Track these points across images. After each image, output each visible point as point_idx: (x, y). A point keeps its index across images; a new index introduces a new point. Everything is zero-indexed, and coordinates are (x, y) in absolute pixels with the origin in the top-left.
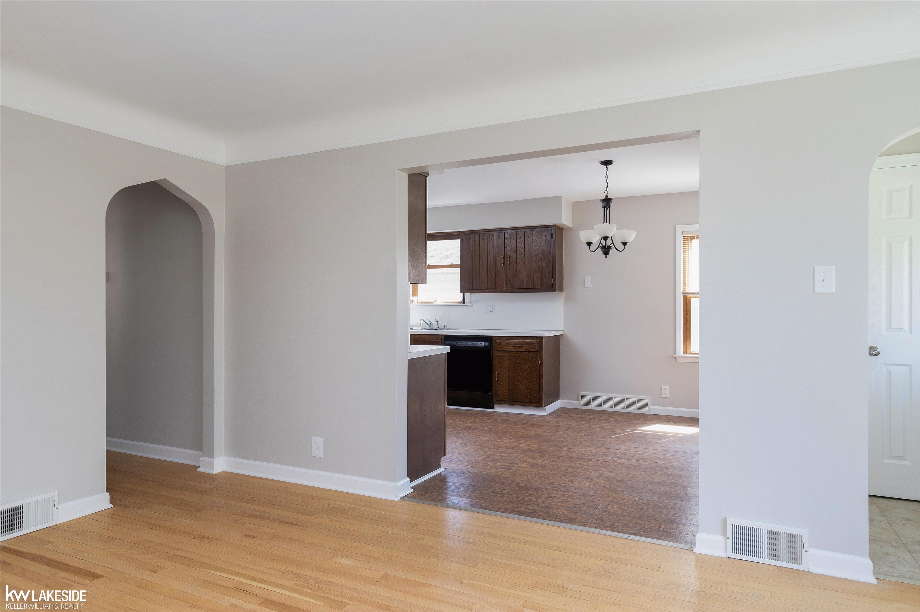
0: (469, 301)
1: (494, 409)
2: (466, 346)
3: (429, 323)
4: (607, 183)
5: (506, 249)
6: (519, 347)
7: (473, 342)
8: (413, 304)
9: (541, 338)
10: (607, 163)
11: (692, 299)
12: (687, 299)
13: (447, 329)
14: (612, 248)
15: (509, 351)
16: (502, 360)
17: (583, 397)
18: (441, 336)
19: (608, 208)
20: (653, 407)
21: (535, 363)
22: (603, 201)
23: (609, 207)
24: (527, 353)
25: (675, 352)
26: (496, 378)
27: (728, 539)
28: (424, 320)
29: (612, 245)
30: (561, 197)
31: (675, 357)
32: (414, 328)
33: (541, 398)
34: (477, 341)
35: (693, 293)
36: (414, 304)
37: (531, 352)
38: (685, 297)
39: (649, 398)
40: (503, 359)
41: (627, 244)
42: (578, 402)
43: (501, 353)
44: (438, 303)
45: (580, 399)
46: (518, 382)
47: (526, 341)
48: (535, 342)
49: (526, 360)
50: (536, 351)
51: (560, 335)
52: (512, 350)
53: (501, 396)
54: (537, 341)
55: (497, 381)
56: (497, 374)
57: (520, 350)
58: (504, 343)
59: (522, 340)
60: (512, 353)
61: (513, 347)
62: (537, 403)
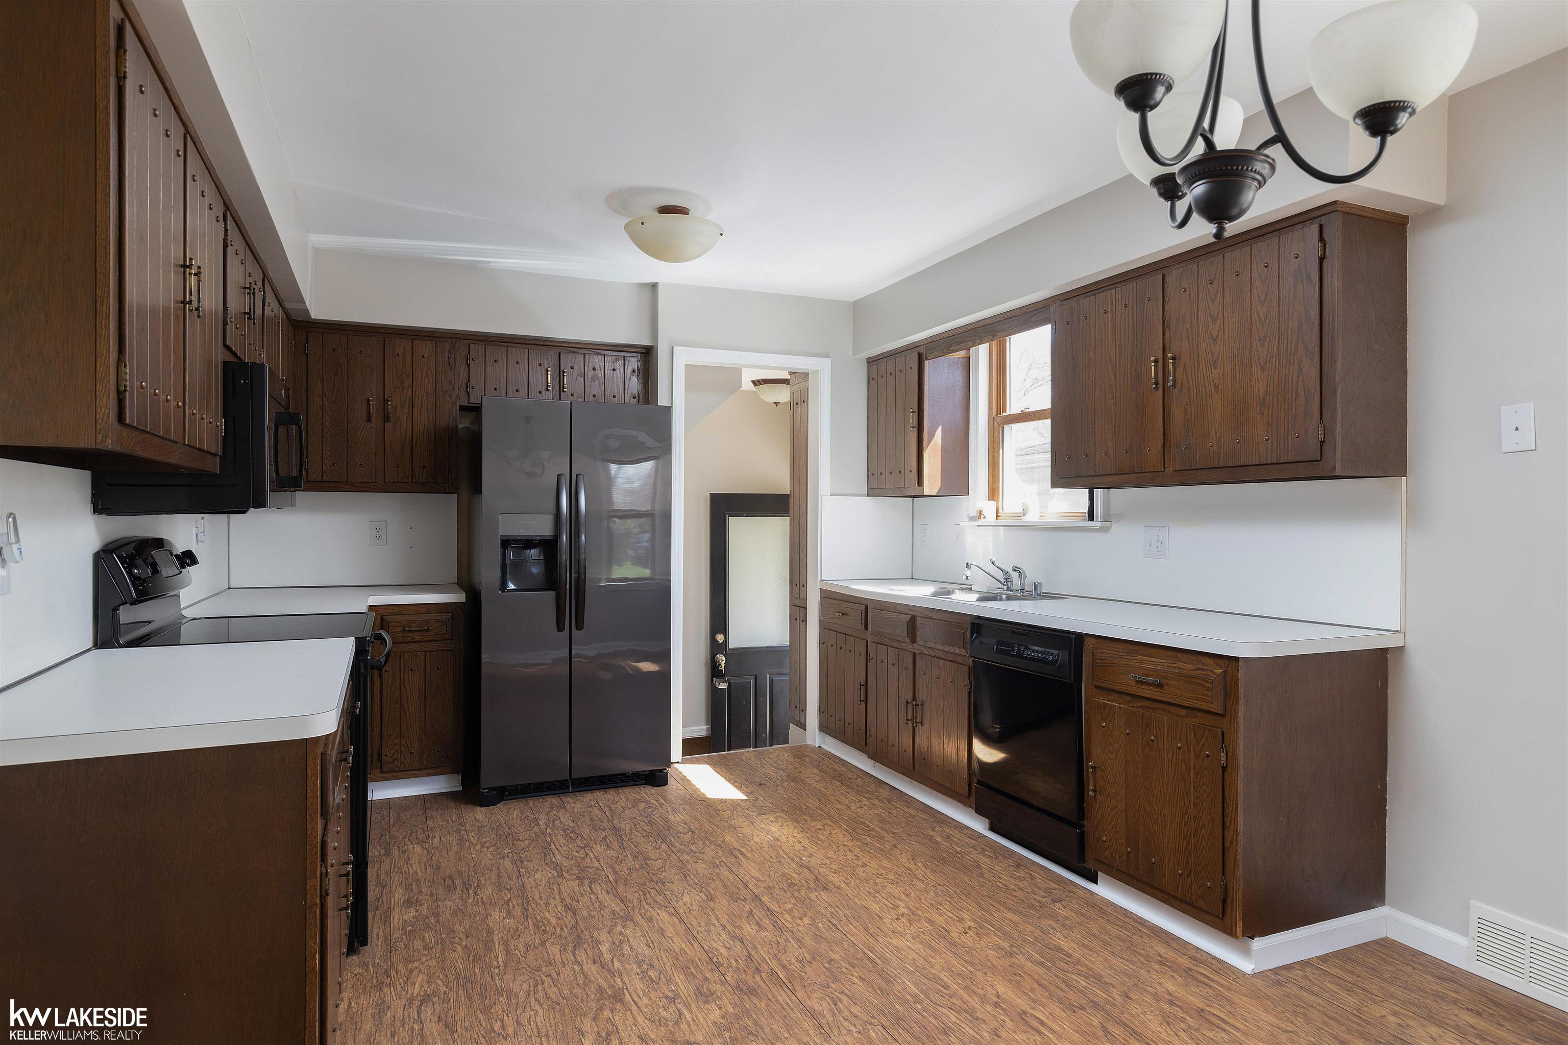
0: (1103, 512)
1: (1097, 886)
3: (997, 574)
5: (1166, 331)
6: (1159, 685)
7: (1033, 648)
8: (983, 521)
9: (1230, 664)
15: (1128, 694)
16: (1107, 721)
17: (1488, 927)
21: (1209, 756)
24: (1183, 712)
26: (1094, 782)
28: (978, 567)
33: (1227, 900)
34: (1044, 647)
37: (1195, 709)
40: (1111, 721)
42: (1463, 941)
43: (1107, 699)
45: (1473, 931)
46: (1155, 816)
47: (1179, 668)
48: (1208, 672)
49: (1178, 738)
50: (1211, 709)
51: (1385, 651)
52: (1137, 692)
53: (1106, 849)
54: (1213, 673)
55: (1094, 791)
56: (1092, 768)
57: (1162, 696)
58: (1112, 662)
59: (1167, 658)
60: (1138, 704)
61: (1138, 682)
62: (1214, 916)
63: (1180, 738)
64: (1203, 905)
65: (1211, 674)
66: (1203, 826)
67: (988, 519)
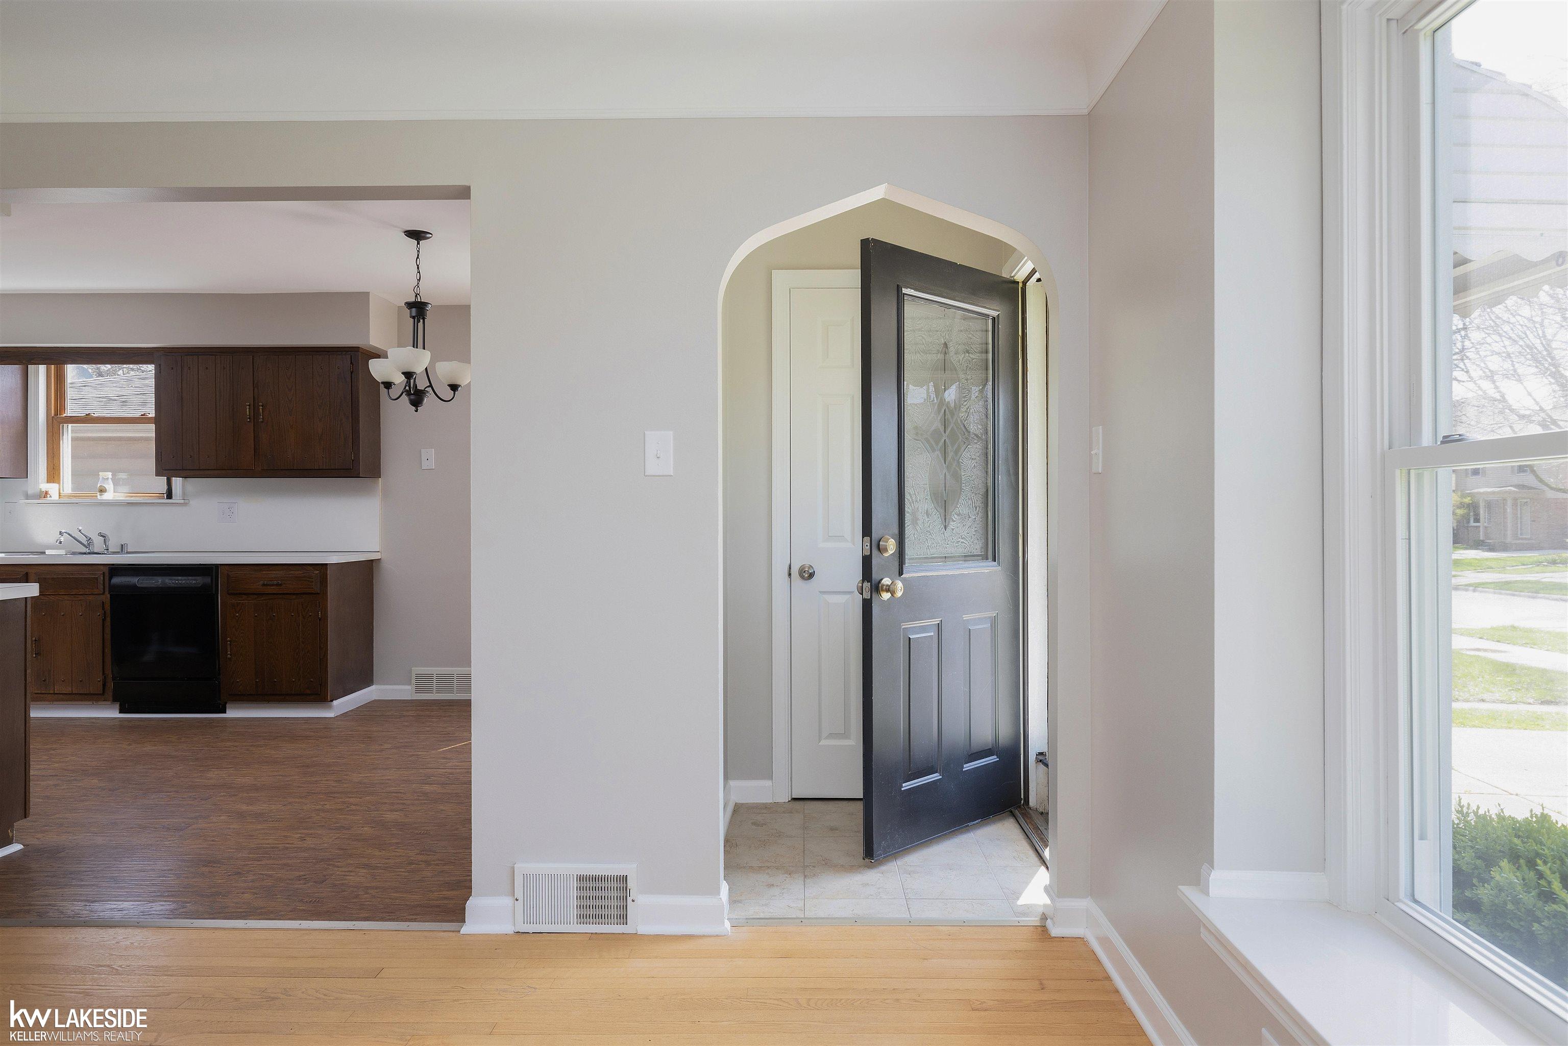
0: (181, 493)
1: (226, 713)
2: (161, 586)
3: (84, 540)
4: (419, 272)
5: (256, 389)
6: (277, 585)
7: (176, 578)
8: (49, 499)
9: (322, 568)
10: (417, 235)
13: (128, 553)
14: (427, 394)
15: (255, 594)
16: (240, 612)
17: (418, 676)
18: (102, 567)
19: (421, 320)
21: (310, 616)
22: (410, 305)
23: (424, 319)
24: (294, 597)
26: (229, 649)
27: (517, 900)
28: (70, 535)
29: (429, 389)
30: (366, 294)
32: (48, 552)
33: (323, 684)
34: (186, 576)
36: (51, 498)
37: (304, 594)
40: (243, 611)
41: (460, 388)
43: (240, 599)
44: (108, 497)
45: (414, 681)
46: (276, 656)
47: (294, 574)
48: (311, 574)
50: (313, 592)
51: (372, 561)
52: (263, 591)
53: (242, 686)
54: (314, 573)
55: (231, 655)
56: (229, 641)
57: (280, 591)
58: (245, 576)
59: (284, 570)
60: (262, 599)
61: (264, 585)
62: (316, 694)
63: (293, 610)
64: (308, 692)
66: (309, 652)
67: (53, 498)
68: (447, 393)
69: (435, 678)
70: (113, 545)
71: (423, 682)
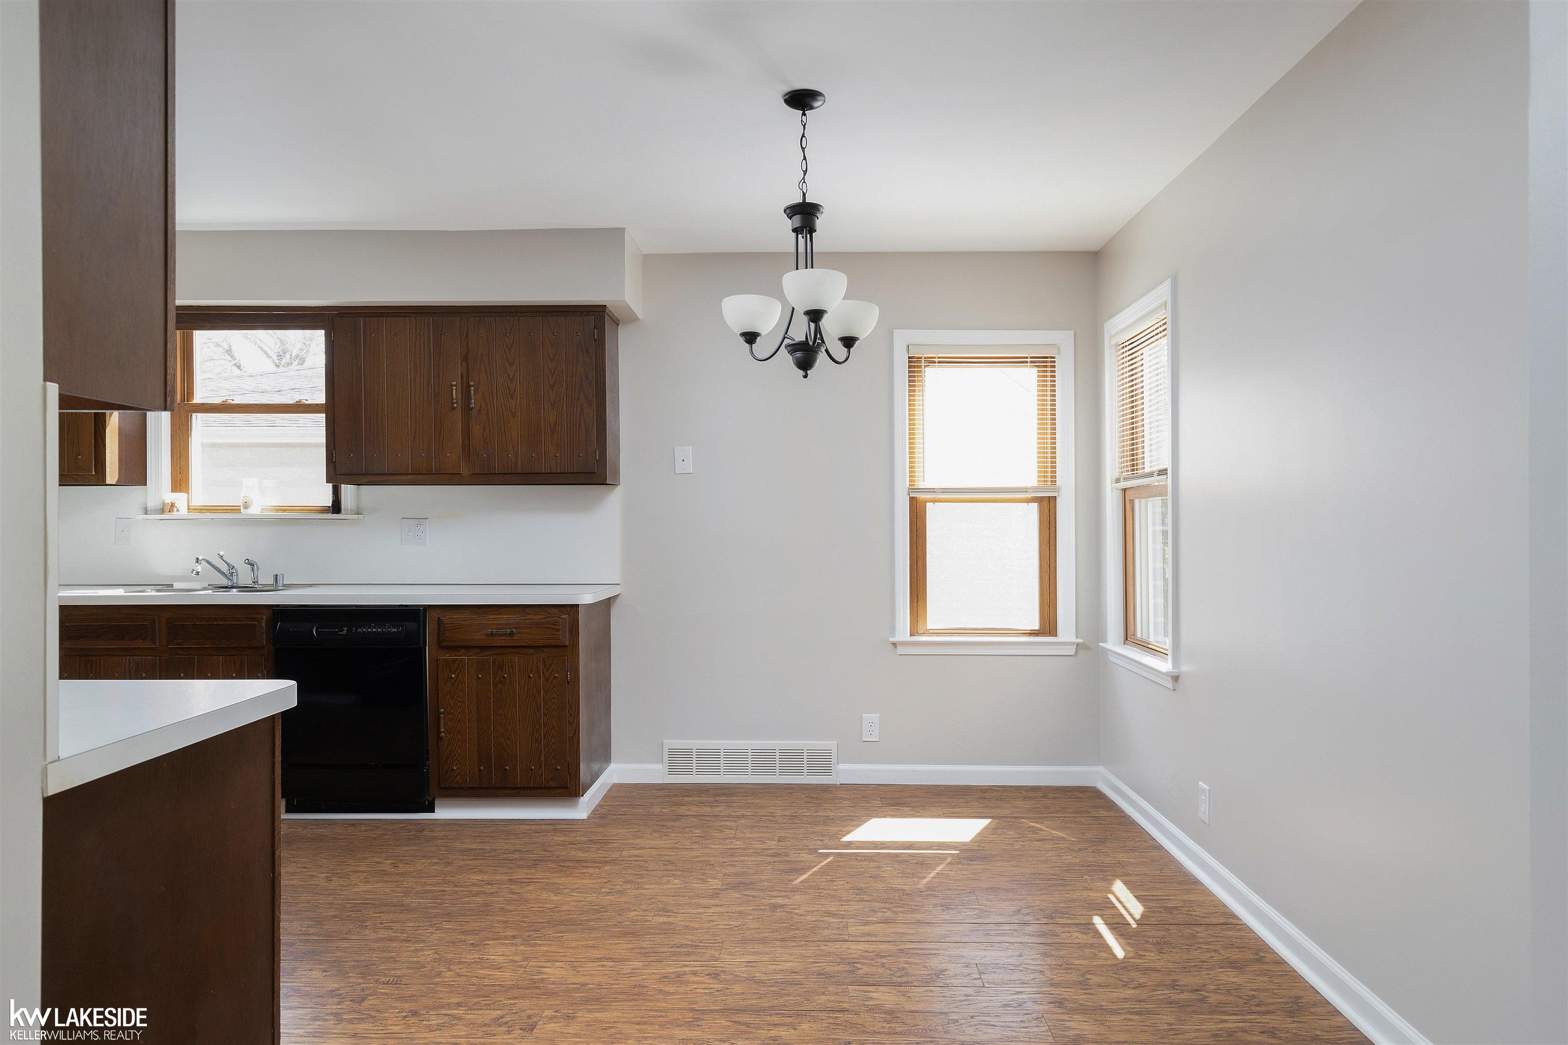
0: (353, 506)
1: (433, 813)
3: (224, 568)
4: (805, 158)
5: (464, 363)
6: (509, 635)
8: (175, 514)
9: (573, 608)
10: (804, 99)
11: (929, 505)
12: (918, 506)
13: (285, 587)
14: (818, 353)
15: (478, 647)
16: (457, 673)
17: (672, 753)
19: (808, 236)
20: (841, 766)
21: (555, 677)
22: (793, 210)
23: (811, 232)
24: (532, 651)
25: (892, 630)
28: (208, 562)
29: (820, 345)
30: (618, 233)
31: (894, 645)
32: (177, 585)
33: (576, 773)
35: (932, 491)
36: (177, 513)
37: (547, 647)
38: (912, 500)
39: (831, 744)
40: (461, 671)
41: (856, 344)
42: (659, 767)
43: (456, 654)
44: (255, 510)
45: (666, 758)
46: (508, 734)
47: (530, 619)
48: (556, 618)
49: (529, 670)
50: (559, 644)
51: (607, 601)
52: (490, 644)
53: (457, 775)
54: (560, 618)
55: (442, 732)
56: (442, 713)
57: (513, 643)
58: (463, 624)
59: (516, 614)
60: (487, 653)
61: (490, 635)
62: (563, 788)
63: (532, 670)
64: (553, 784)
65: (559, 619)
66: (553, 728)
67: (181, 512)
68: (839, 351)
69: (694, 754)
70: (265, 579)
71: (678, 760)
